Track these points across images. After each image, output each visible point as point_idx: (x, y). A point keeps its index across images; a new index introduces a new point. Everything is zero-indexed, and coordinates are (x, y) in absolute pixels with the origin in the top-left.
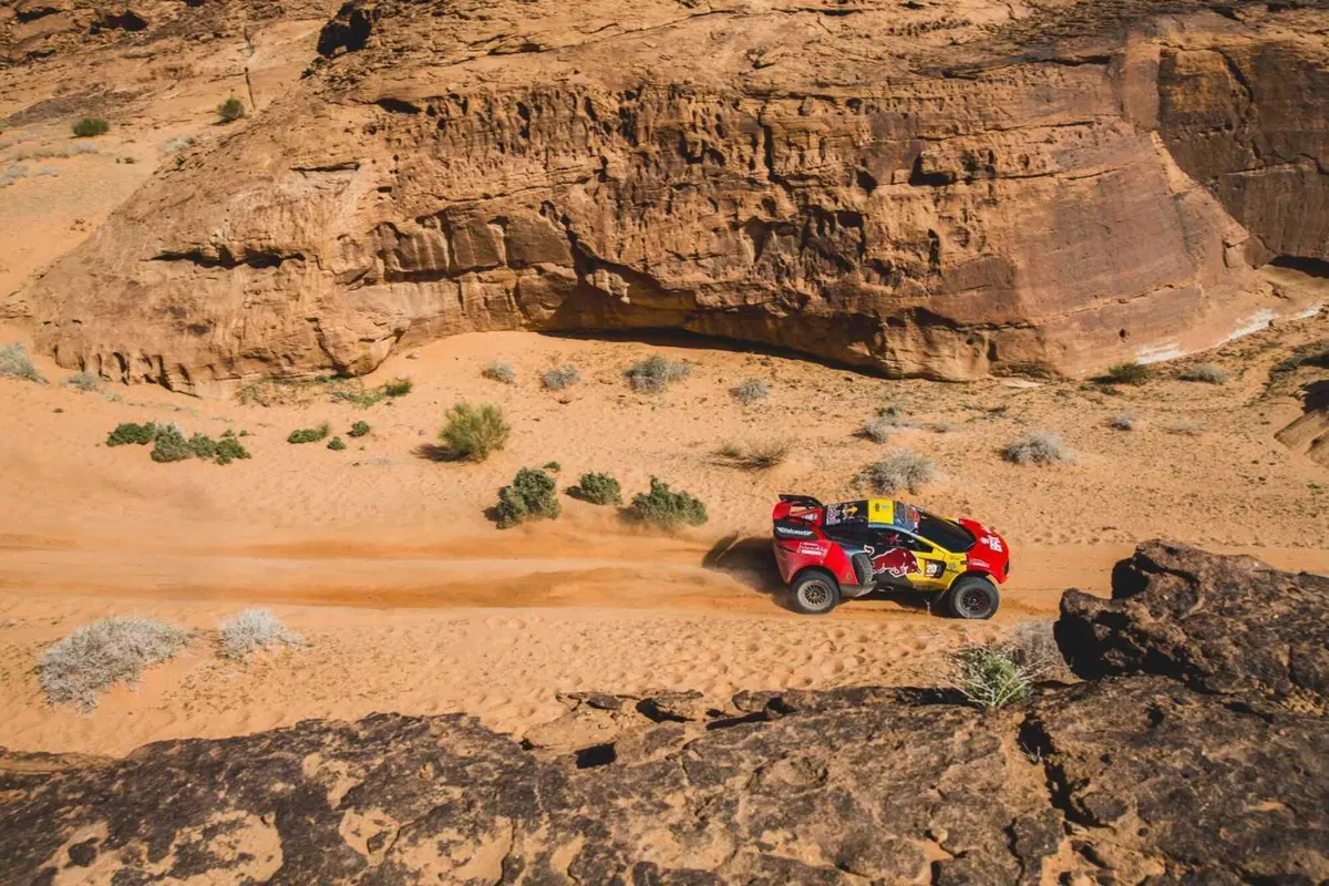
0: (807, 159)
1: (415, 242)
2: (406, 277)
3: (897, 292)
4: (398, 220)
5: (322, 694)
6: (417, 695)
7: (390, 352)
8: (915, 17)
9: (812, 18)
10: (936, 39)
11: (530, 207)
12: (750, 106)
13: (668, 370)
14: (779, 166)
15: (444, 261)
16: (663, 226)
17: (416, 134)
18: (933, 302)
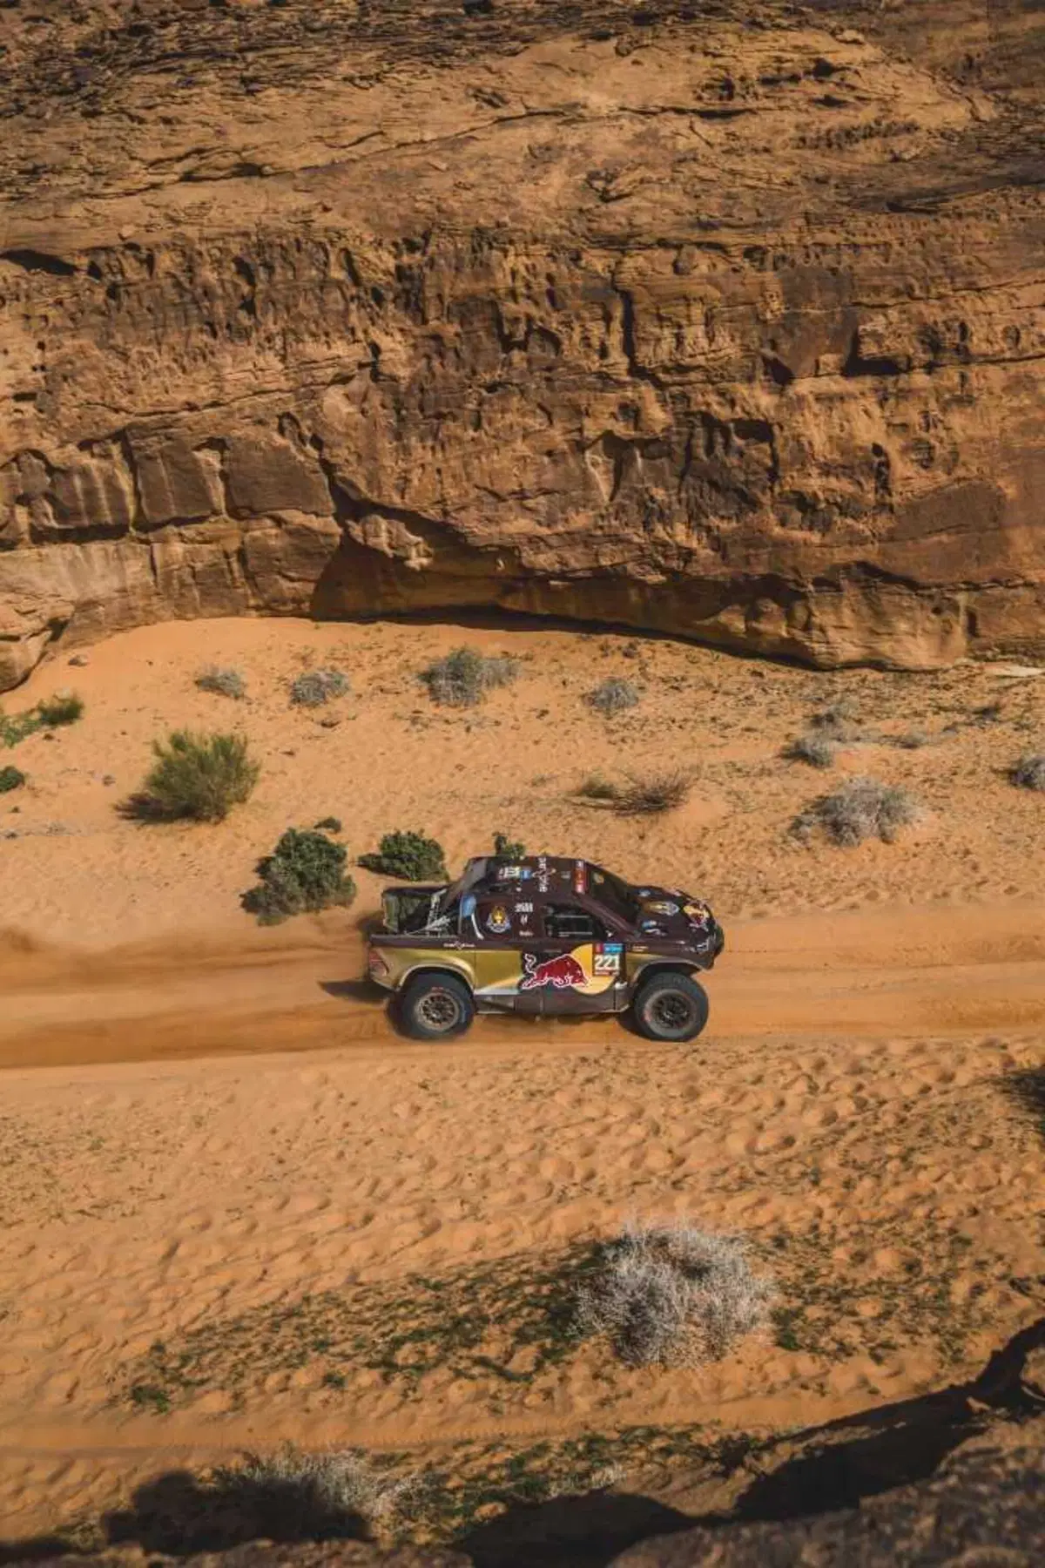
0: (688, 341)
1: (78, 482)
2: (63, 537)
3: (828, 540)
4: (48, 445)
5: (15, 1217)
6: (172, 1204)
7: (43, 655)
8: (835, 120)
9: (681, 123)
10: (867, 153)
11: (261, 422)
12: (598, 261)
13: (485, 670)
14: (645, 353)
15: (124, 510)
16: (470, 448)
17: (73, 309)
18: (882, 553)
